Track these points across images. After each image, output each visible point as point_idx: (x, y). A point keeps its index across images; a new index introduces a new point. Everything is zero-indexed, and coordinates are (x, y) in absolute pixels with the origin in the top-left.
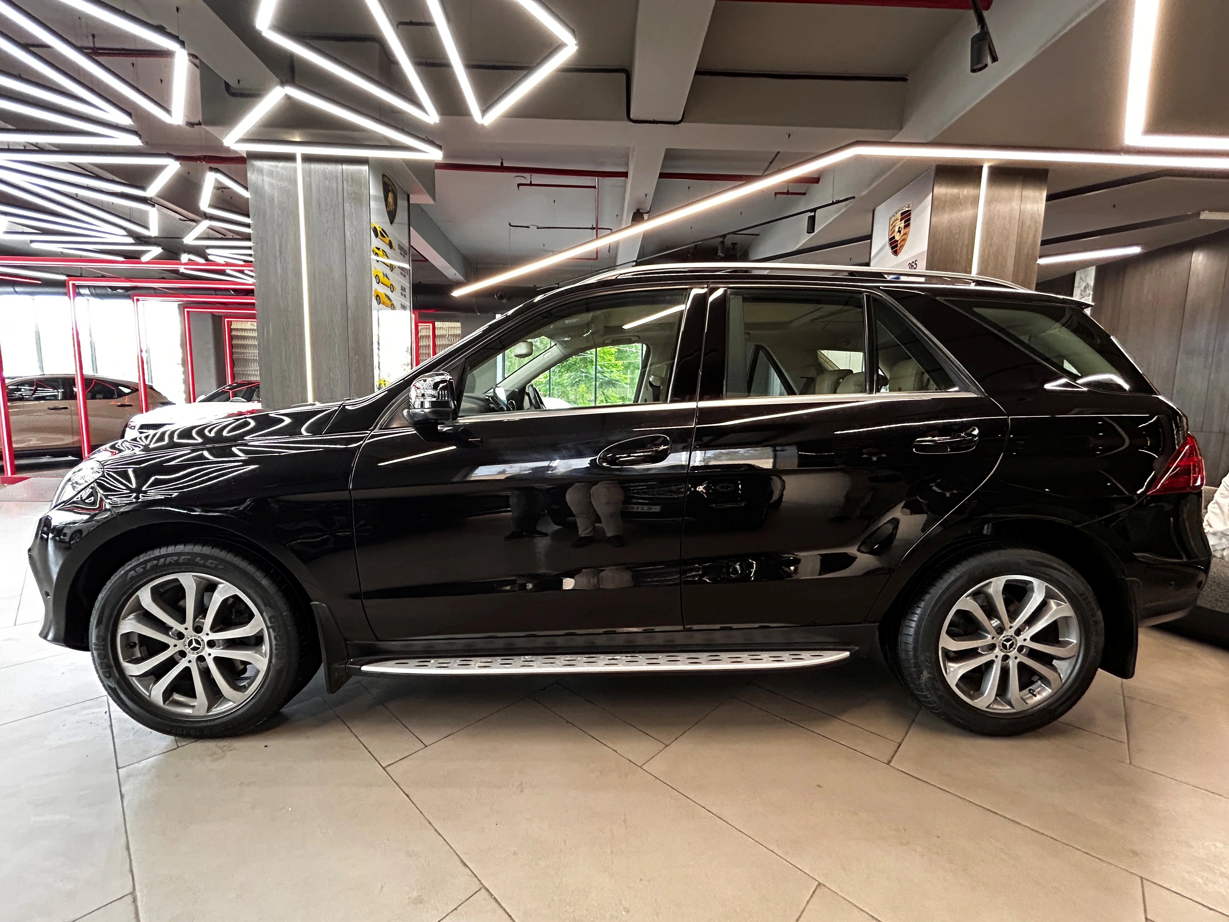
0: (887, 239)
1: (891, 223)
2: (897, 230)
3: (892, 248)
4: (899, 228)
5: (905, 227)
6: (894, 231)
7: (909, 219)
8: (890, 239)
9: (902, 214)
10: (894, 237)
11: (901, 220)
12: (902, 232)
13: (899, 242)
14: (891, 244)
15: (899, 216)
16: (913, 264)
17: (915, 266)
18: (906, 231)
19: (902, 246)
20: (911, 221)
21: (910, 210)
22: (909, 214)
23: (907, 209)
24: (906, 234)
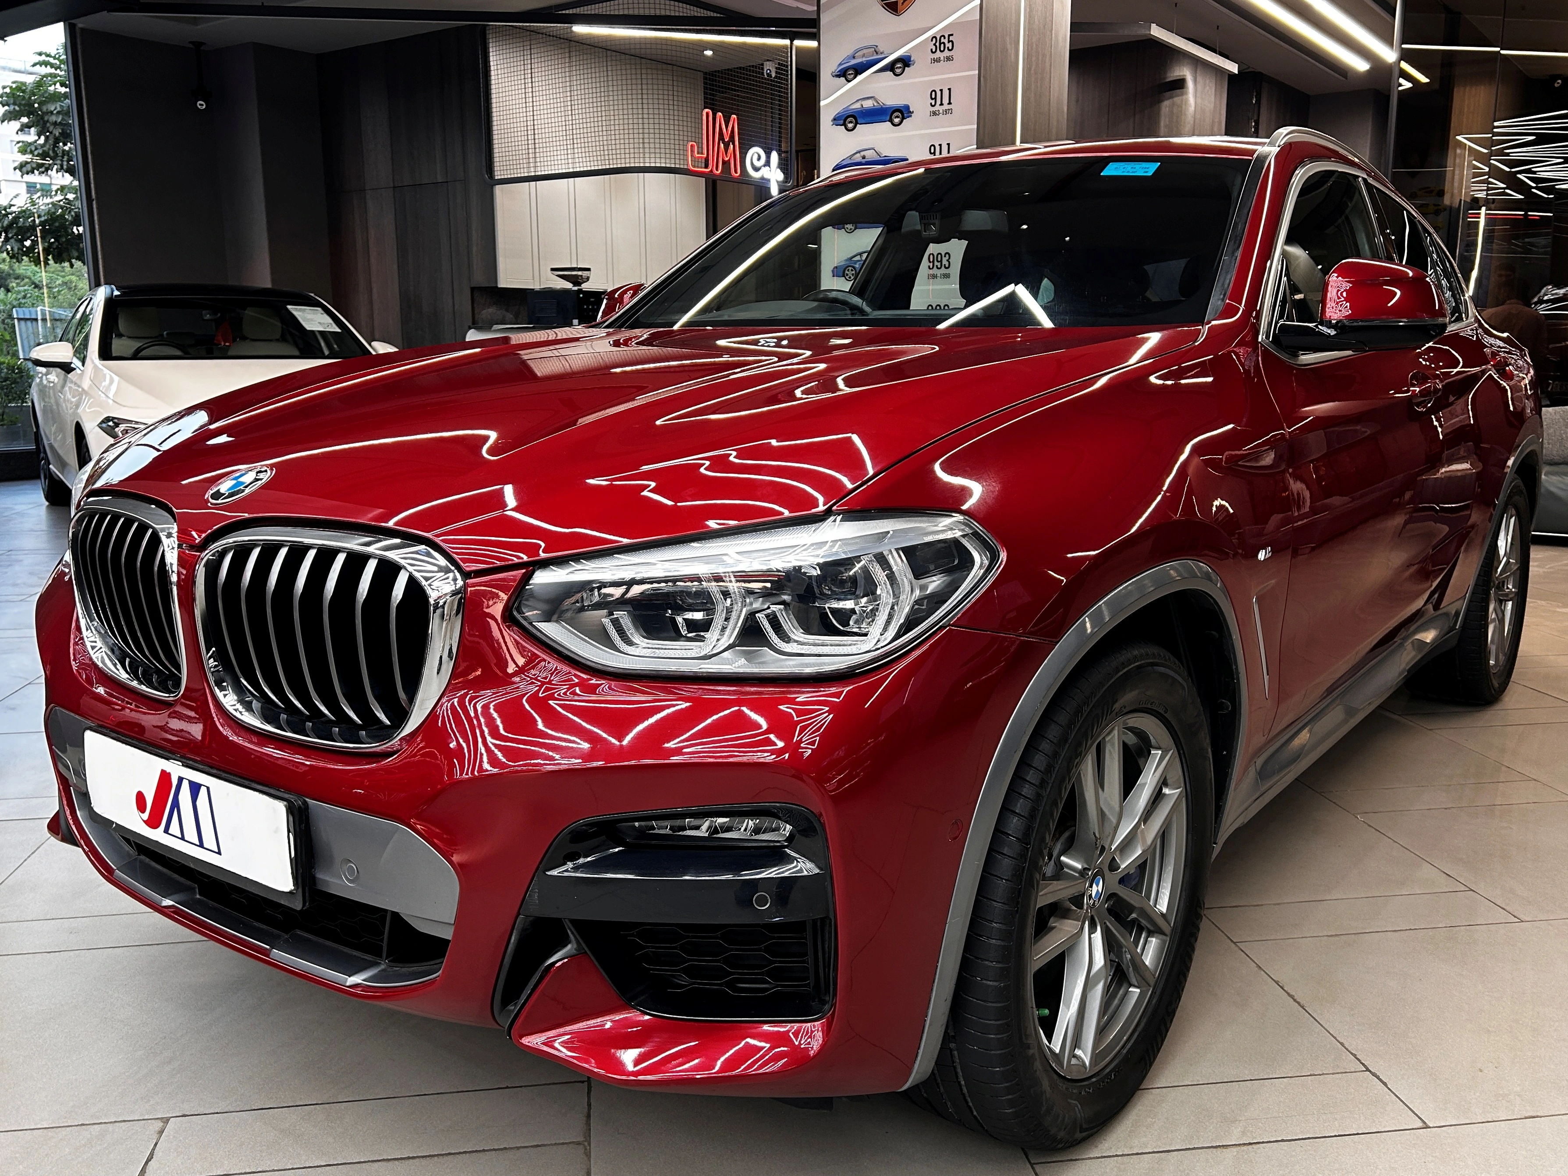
16: (946, 41)
17: (949, 45)
19: (909, 1)
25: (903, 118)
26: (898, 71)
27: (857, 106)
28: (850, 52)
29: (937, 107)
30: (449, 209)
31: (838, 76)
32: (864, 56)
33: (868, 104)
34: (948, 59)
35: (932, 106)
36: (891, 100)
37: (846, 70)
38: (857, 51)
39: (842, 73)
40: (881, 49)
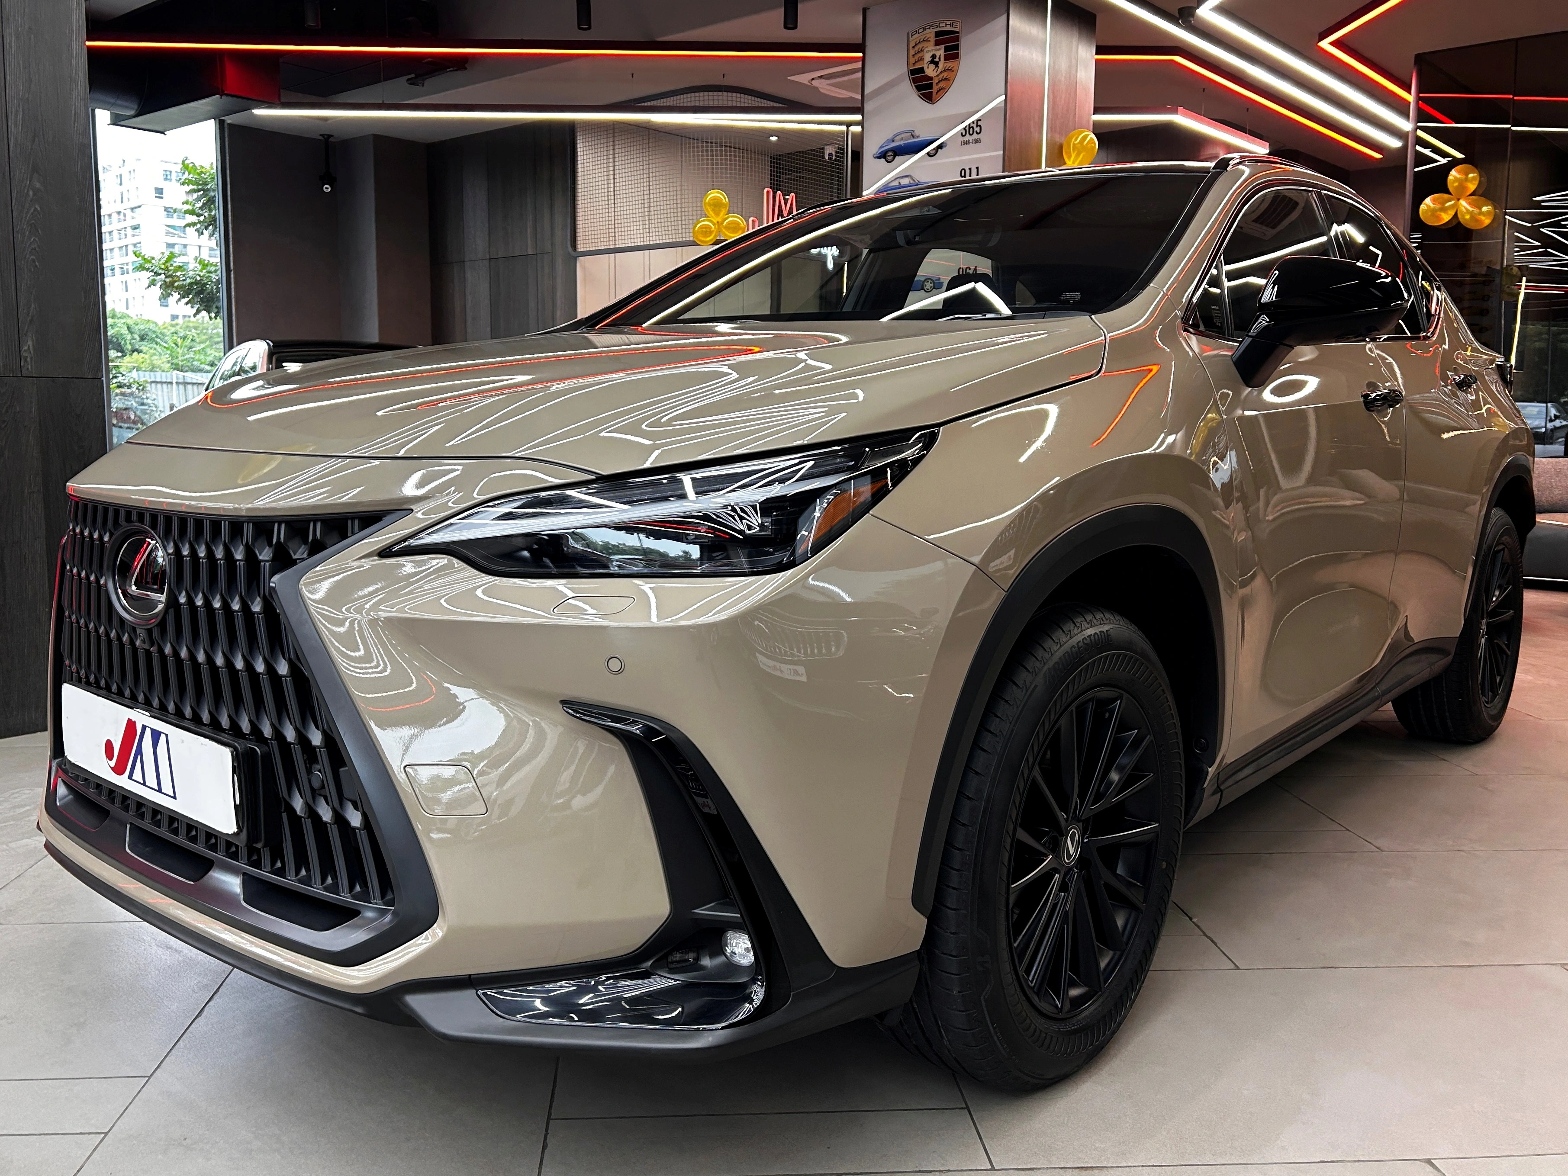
0: (901, 69)
1: (912, 44)
2: (928, 58)
3: (919, 88)
4: (934, 56)
5: (947, 58)
6: (922, 59)
7: (957, 47)
8: (913, 72)
9: (938, 34)
10: (921, 70)
11: (937, 43)
12: (941, 65)
13: (936, 81)
14: (915, 81)
15: (930, 33)
16: (974, 126)
17: (978, 129)
18: (949, 64)
19: (943, 91)
20: (963, 51)
21: (958, 32)
22: (957, 39)
23: (948, 28)
24: (952, 70)
26: (931, 152)
27: (896, 183)
28: (890, 136)
30: (537, 277)
31: (879, 157)
32: (902, 140)
33: (905, 182)
34: (977, 141)
36: (925, 176)
37: (886, 152)
38: (896, 136)
39: (883, 155)
40: (917, 133)
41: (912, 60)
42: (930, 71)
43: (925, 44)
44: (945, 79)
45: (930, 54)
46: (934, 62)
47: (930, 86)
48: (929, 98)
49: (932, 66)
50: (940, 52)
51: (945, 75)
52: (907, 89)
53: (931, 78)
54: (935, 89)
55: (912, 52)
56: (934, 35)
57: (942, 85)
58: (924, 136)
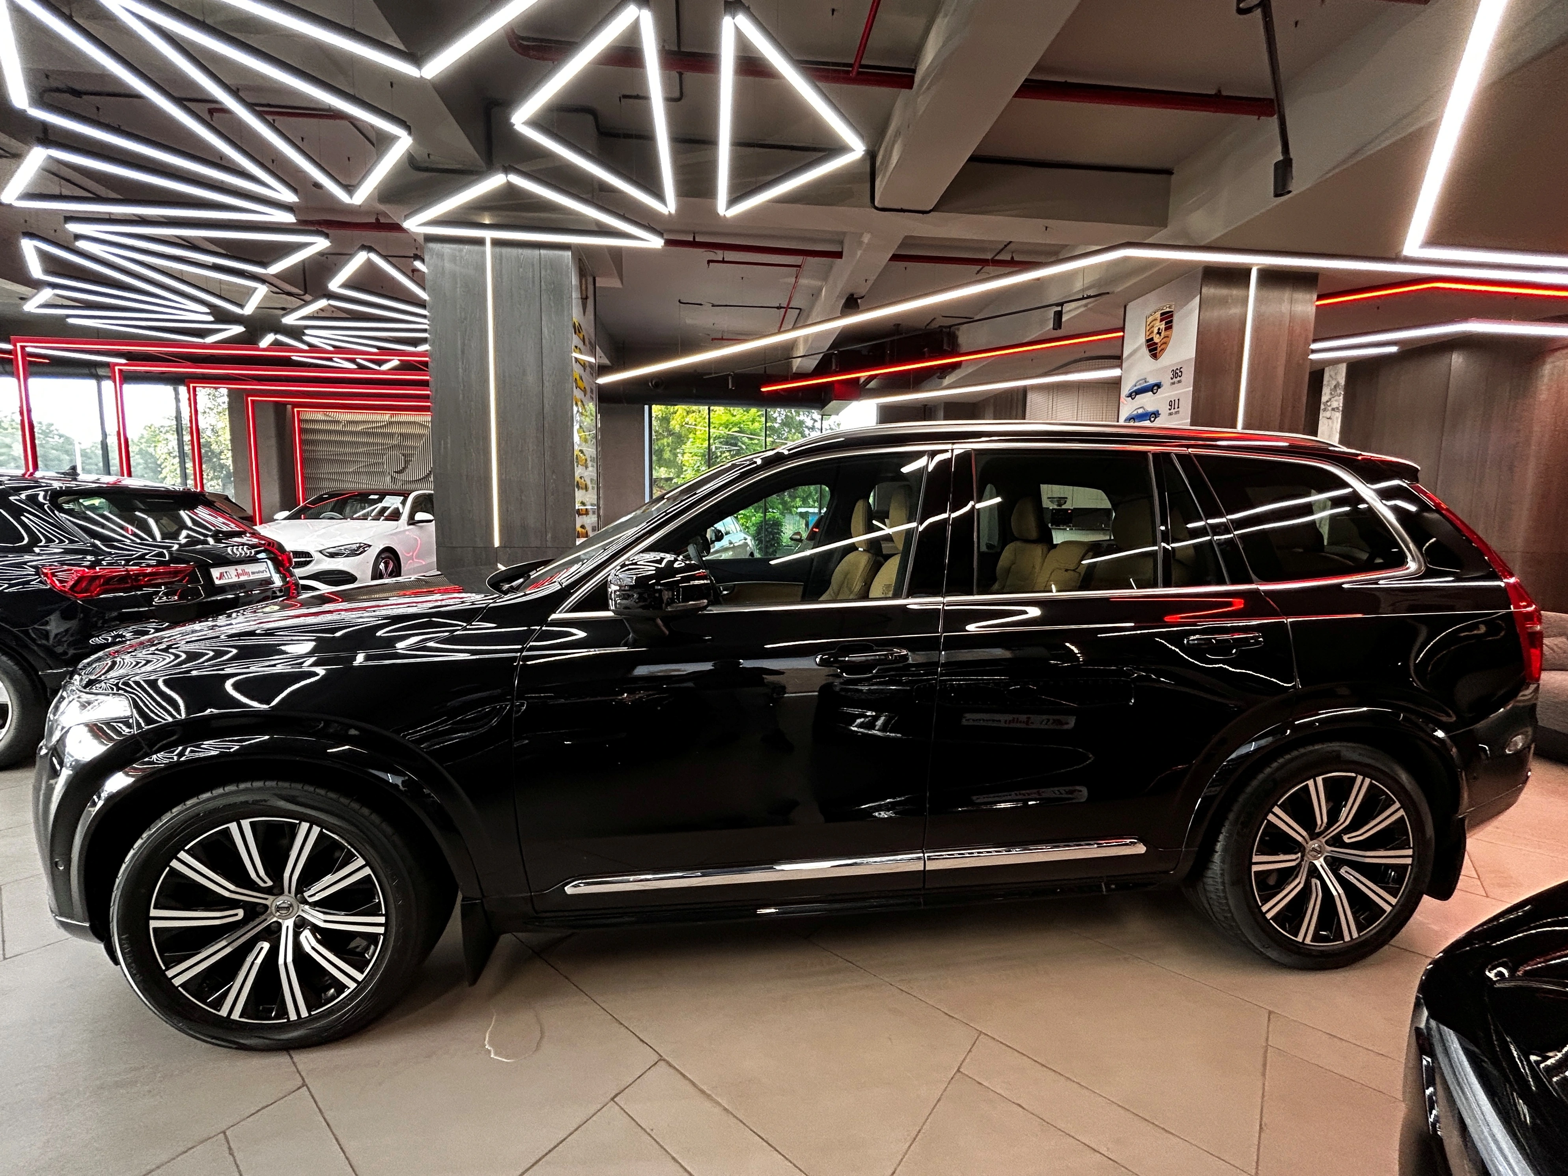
0: (1142, 340)
1: (1148, 323)
2: (1156, 331)
3: (1150, 351)
4: (1159, 329)
5: (1166, 329)
6: (1152, 332)
7: (1171, 321)
8: (1148, 341)
9: (1162, 314)
10: (1152, 339)
11: (1161, 320)
12: (1162, 335)
13: (1159, 345)
14: (1148, 346)
15: (1158, 315)
16: (1178, 371)
17: (1180, 374)
18: (1168, 333)
19: (1163, 350)
20: (1175, 324)
21: (1172, 312)
22: (1172, 316)
23: (1168, 310)
24: (1168, 337)
25: (1156, 418)
26: (1155, 391)
27: (1135, 412)
28: (1134, 384)
29: (1172, 411)
31: (1128, 397)
32: (1140, 384)
33: (1140, 411)
34: (1179, 382)
35: (1170, 410)
36: (1150, 409)
37: (1132, 393)
38: (1137, 382)
39: (1130, 395)
40: (1147, 380)
41: (1148, 333)
42: (1157, 339)
43: (1154, 322)
44: (1165, 343)
45: (1157, 328)
46: (1159, 333)
47: (1156, 349)
48: (1155, 356)
49: (1158, 335)
50: (1163, 326)
51: (1164, 340)
52: (1145, 351)
53: (1157, 344)
54: (1159, 349)
55: (1148, 328)
56: (1159, 315)
57: (1162, 347)
58: (1152, 381)
